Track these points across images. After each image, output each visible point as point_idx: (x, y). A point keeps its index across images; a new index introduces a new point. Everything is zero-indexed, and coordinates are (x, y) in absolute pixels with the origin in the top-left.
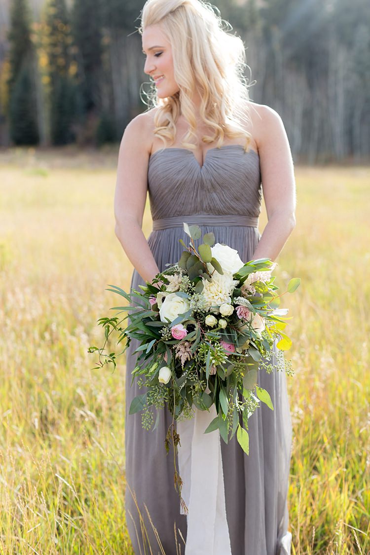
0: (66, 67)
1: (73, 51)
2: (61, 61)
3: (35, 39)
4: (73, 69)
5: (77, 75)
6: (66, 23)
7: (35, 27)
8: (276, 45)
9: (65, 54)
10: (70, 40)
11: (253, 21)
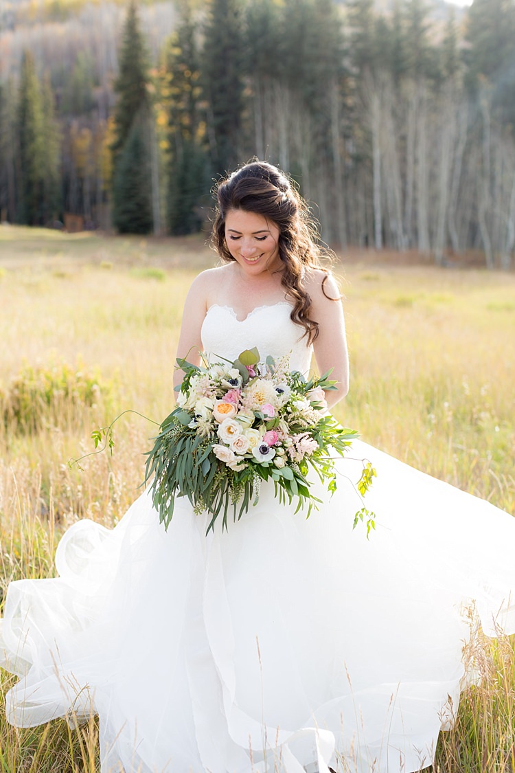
0: (191, 129)
1: (202, 105)
2: (186, 120)
3: (151, 89)
4: (201, 131)
5: (206, 140)
6: (193, 68)
7: (153, 73)
8: (484, 102)
9: (191, 111)
10: (198, 91)
11: (452, 69)
